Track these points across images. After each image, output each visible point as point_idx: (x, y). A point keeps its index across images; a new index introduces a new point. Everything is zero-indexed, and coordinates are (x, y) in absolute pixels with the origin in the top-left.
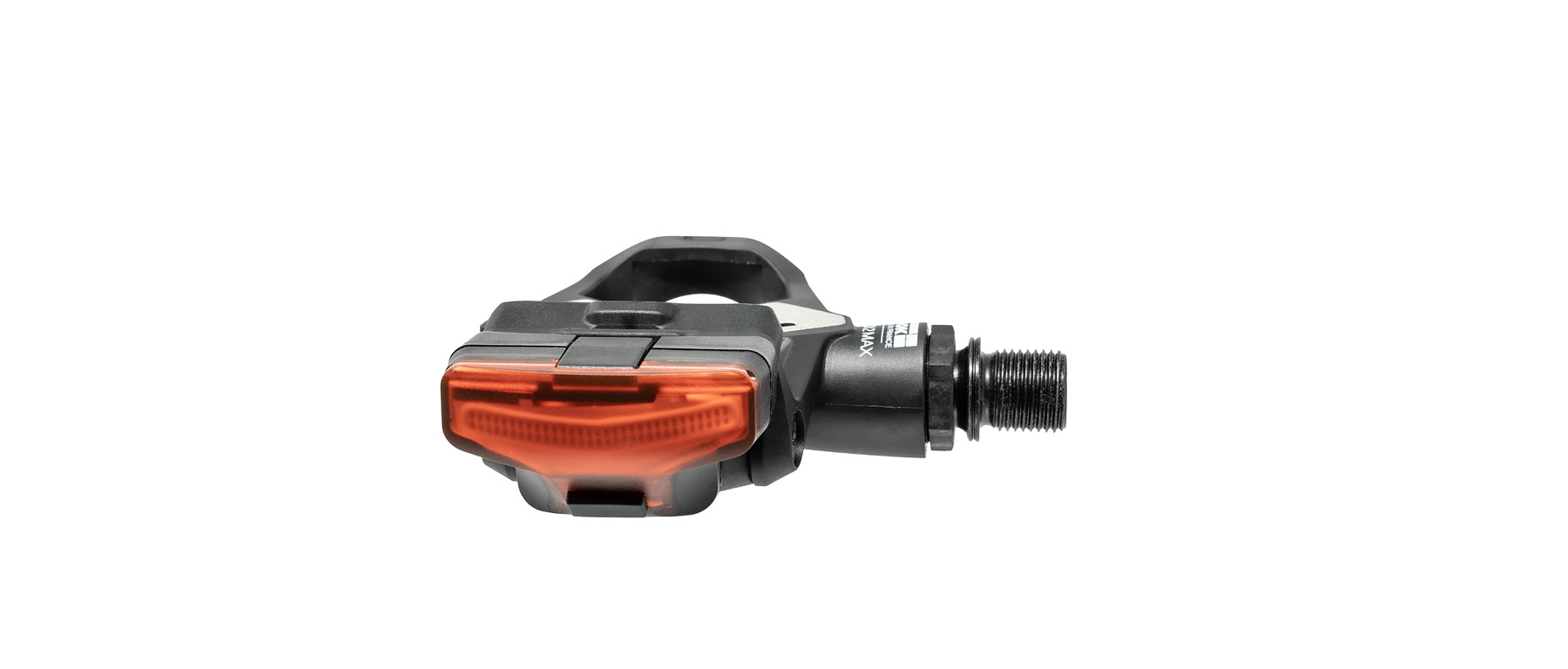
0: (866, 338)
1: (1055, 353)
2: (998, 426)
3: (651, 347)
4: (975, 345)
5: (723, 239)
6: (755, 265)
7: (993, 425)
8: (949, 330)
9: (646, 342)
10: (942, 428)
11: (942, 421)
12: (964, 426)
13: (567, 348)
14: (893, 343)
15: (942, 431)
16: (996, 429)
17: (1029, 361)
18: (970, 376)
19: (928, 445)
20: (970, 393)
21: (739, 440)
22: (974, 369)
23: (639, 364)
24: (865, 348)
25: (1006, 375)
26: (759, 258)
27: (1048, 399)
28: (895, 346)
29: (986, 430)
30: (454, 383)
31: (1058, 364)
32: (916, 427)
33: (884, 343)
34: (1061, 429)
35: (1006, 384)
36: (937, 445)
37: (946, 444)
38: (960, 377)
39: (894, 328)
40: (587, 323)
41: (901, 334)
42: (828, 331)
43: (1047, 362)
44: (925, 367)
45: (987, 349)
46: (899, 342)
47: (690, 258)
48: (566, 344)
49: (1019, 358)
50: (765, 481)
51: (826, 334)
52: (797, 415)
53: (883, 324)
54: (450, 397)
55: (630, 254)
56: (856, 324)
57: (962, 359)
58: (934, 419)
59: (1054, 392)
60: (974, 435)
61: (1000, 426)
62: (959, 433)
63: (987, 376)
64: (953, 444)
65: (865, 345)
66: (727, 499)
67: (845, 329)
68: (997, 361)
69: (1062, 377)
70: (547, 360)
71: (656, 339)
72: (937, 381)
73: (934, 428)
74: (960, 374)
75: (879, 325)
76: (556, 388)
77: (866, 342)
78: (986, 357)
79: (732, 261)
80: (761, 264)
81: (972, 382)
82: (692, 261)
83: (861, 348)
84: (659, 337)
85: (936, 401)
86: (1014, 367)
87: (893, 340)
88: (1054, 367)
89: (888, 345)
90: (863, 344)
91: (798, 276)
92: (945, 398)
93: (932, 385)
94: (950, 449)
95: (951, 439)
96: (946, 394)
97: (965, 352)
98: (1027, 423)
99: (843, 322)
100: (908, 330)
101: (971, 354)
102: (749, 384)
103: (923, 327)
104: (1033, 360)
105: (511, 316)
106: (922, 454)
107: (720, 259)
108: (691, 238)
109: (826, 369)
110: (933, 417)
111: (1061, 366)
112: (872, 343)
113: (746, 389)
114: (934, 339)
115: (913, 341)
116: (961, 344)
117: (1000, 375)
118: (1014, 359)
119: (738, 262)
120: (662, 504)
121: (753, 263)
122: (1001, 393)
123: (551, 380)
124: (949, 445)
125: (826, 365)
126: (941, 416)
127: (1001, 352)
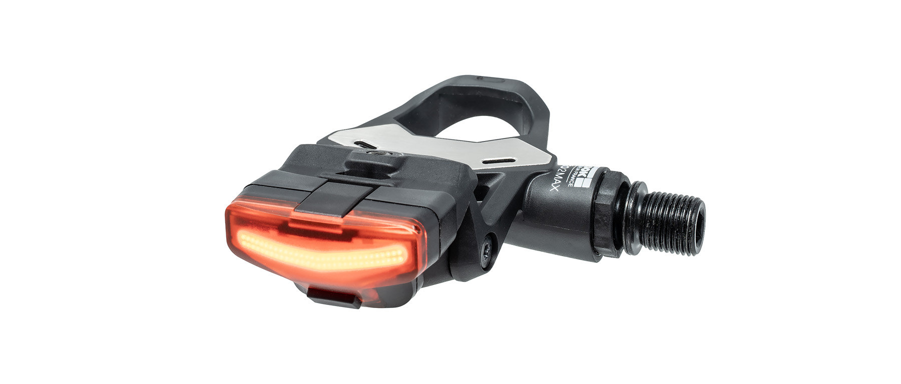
0: (558, 177)
3: (364, 198)
5: (503, 81)
9: (367, 190)
10: (604, 246)
13: (312, 192)
14: (574, 184)
18: (625, 209)
20: (623, 221)
22: (629, 204)
23: (347, 213)
24: (554, 185)
26: (520, 99)
28: (574, 186)
30: (234, 214)
33: (568, 182)
39: (579, 171)
40: (344, 167)
41: (582, 177)
42: (538, 168)
44: (592, 203)
46: (579, 184)
51: (535, 170)
52: (491, 235)
53: (574, 166)
54: (231, 223)
63: (639, 209)
65: (556, 183)
66: (425, 295)
67: (550, 167)
68: (650, 199)
71: (375, 189)
75: (571, 166)
76: (291, 225)
77: (557, 180)
81: (626, 214)
84: (380, 186)
87: (575, 181)
89: (570, 185)
90: (554, 181)
99: (550, 160)
100: (587, 174)
109: (527, 197)
110: (597, 239)
112: (560, 182)
115: (588, 183)
117: (648, 210)
126: (602, 238)
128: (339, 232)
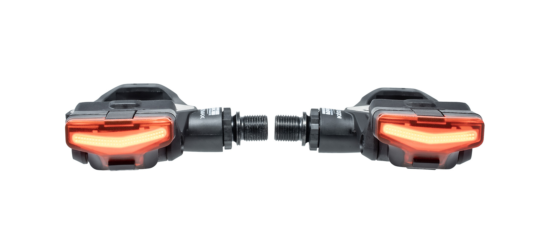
0: (202, 113)
1: (264, 115)
2: (246, 140)
3: (135, 113)
4: (238, 114)
5: (148, 84)
6: (160, 92)
7: (245, 140)
8: (229, 109)
9: (134, 112)
10: (229, 141)
11: (228, 139)
12: (235, 140)
13: (107, 114)
15: (228, 142)
16: (246, 141)
17: (256, 119)
18: (237, 124)
19: (224, 148)
20: (237, 130)
21: (167, 140)
22: (238, 122)
23: (133, 118)
24: (202, 116)
25: (249, 124)
26: (161, 90)
27: (262, 131)
28: (212, 115)
29: (242, 141)
30: (69, 127)
31: (265, 119)
32: (220, 140)
34: (266, 140)
35: (249, 127)
36: (227, 147)
37: (229, 147)
38: (234, 125)
39: (211, 109)
40: (111, 108)
41: (214, 111)
42: (189, 111)
43: (261, 119)
44: (223, 121)
45: (242, 115)
46: (213, 113)
47: (136, 91)
48: (106, 113)
49: (252, 117)
50: (171, 159)
51: (188, 112)
52: (182, 137)
53: (207, 108)
54: (68, 131)
55: (115, 90)
56: (198, 109)
57: (234, 119)
58: (226, 138)
59: (264, 128)
60: (239, 143)
61: (247, 140)
62: (234, 143)
63: (243, 124)
64: (232, 146)
67: (195, 110)
68: (245, 119)
69: (266, 123)
70: (101, 118)
71: (136, 111)
72: (226, 125)
73: (226, 141)
74: (234, 124)
75: (206, 108)
76: (105, 126)
77: (202, 114)
78: (242, 118)
79: (152, 91)
80: (162, 92)
81: (238, 127)
82: (137, 92)
83: (201, 116)
84: (138, 110)
85: (226, 132)
86: (251, 121)
87: (211, 113)
88: (264, 120)
89: (209, 114)
90: (201, 114)
91: (176, 95)
92: (229, 131)
93: (225, 126)
94: (231, 149)
95: (231, 145)
96: (229, 130)
97: (235, 116)
98: (255, 138)
99: (194, 108)
100: (216, 110)
101: (237, 117)
102: (170, 123)
103: (221, 109)
104: (257, 118)
105: (83, 107)
106: (221, 150)
107: (148, 91)
108: (136, 84)
109: (189, 123)
110: (225, 137)
111: (266, 120)
112: (204, 114)
113: (169, 124)
114: (225, 113)
115: (218, 113)
116: (233, 114)
117: (247, 124)
118: (251, 118)
119: (154, 91)
120: (140, 165)
121: (159, 92)
122: (247, 129)
123: (104, 123)
124: (230, 147)
125: (189, 122)
126: (228, 137)
127: (246, 116)
128: (133, 125)
